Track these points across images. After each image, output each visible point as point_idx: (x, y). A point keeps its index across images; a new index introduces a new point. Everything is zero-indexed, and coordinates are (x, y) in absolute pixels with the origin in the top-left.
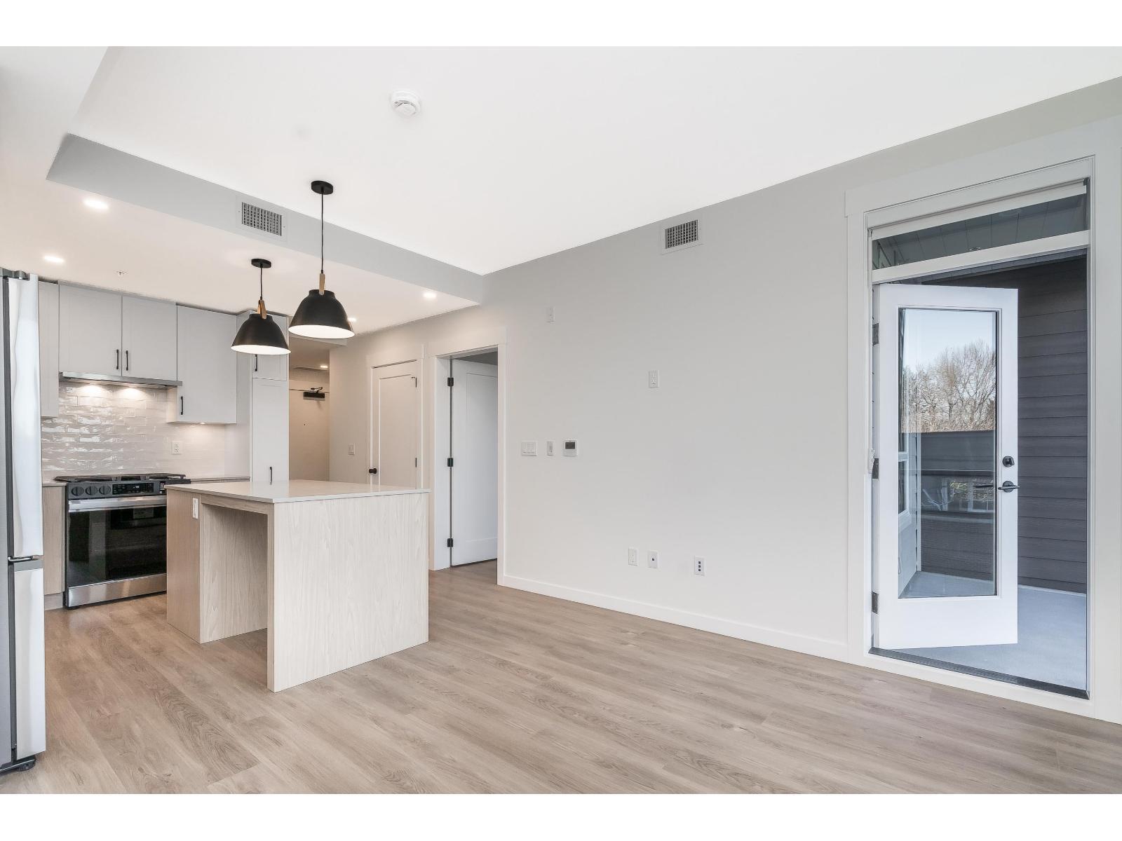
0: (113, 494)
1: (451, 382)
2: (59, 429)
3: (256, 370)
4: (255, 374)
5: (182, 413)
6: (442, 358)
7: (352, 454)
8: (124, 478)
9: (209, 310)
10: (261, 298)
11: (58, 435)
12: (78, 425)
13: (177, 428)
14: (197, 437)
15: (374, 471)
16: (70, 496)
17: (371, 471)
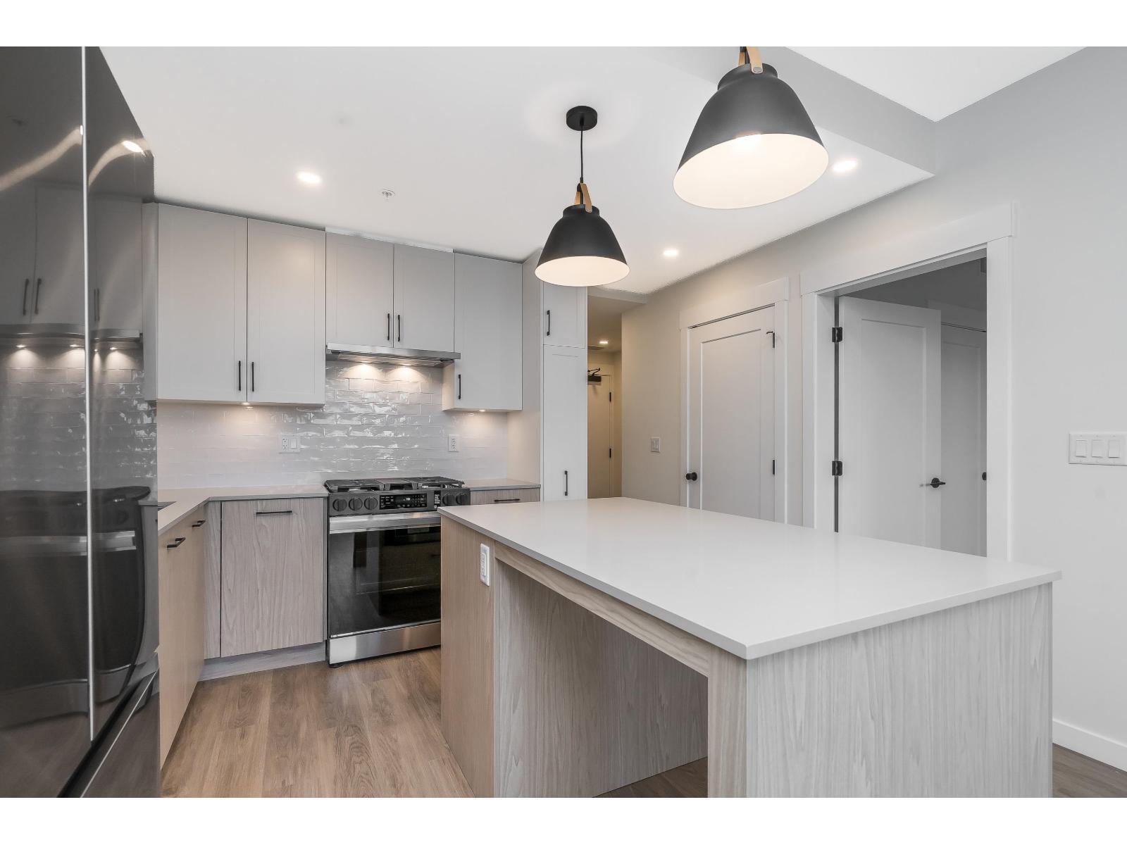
0: (381, 508)
1: (837, 335)
2: (329, 421)
3: (548, 334)
4: (547, 340)
5: (460, 398)
6: (823, 295)
7: (656, 451)
8: (393, 487)
9: (485, 257)
10: (582, 179)
11: (331, 428)
12: (347, 415)
13: (454, 417)
14: (476, 429)
15: (693, 477)
16: (332, 511)
17: (688, 477)
